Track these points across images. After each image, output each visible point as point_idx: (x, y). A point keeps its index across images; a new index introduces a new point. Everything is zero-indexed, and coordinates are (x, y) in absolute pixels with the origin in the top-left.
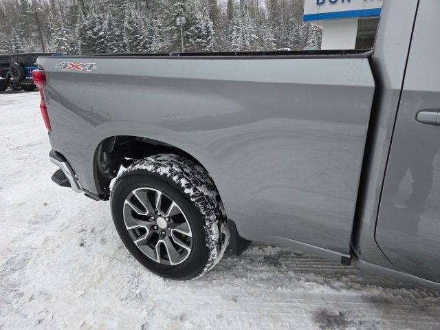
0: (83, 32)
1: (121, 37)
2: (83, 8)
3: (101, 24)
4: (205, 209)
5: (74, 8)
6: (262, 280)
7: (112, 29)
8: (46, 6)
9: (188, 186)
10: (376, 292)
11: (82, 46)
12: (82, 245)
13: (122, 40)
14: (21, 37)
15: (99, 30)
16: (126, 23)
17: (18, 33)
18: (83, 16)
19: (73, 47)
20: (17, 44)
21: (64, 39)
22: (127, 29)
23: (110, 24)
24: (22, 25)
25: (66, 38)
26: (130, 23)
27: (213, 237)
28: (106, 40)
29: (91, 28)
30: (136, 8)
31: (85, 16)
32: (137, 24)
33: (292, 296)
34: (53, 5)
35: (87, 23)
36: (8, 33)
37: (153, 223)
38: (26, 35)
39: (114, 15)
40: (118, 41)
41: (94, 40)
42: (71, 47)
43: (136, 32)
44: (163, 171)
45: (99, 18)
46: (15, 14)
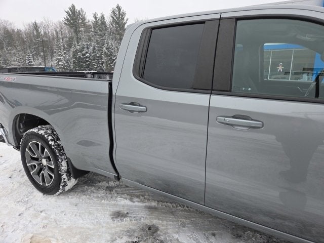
0: (75, 53)
1: (100, 58)
2: (77, 38)
3: (88, 48)
4: (59, 153)
5: (71, 38)
6: (98, 197)
7: (95, 52)
8: (53, 36)
9: (52, 140)
10: (154, 204)
11: (74, 63)
12: (10, 178)
13: (101, 59)
14: (33, 56)
15: (86, 53)
16: (105, 48)
17: (32, 52)
18: (76, 43)
19: (68, 63)
20: (30, 59)
21: (62, 58)
22: (105, 53)
23: (94, 49)
24: (35, 48)
25: (64, 57)
26: (107, 49)
27: (63, 168)
28: (91, 59)
29: (81, 51)
30: (113, 39)
31: (78, 43)
32: (112, 49)
33: (107, 204)
34: (57, 36)
35: (78, 48)
36: (25, 52)
37: (40, 162)
38: (36, 54)
39: (97, 44)
40: (98, 60)
41: (83, 59)
42: (66, 63)
43: (111, 55)
44: (41, 132)
45: (87, 45)
46: (31, 40)
